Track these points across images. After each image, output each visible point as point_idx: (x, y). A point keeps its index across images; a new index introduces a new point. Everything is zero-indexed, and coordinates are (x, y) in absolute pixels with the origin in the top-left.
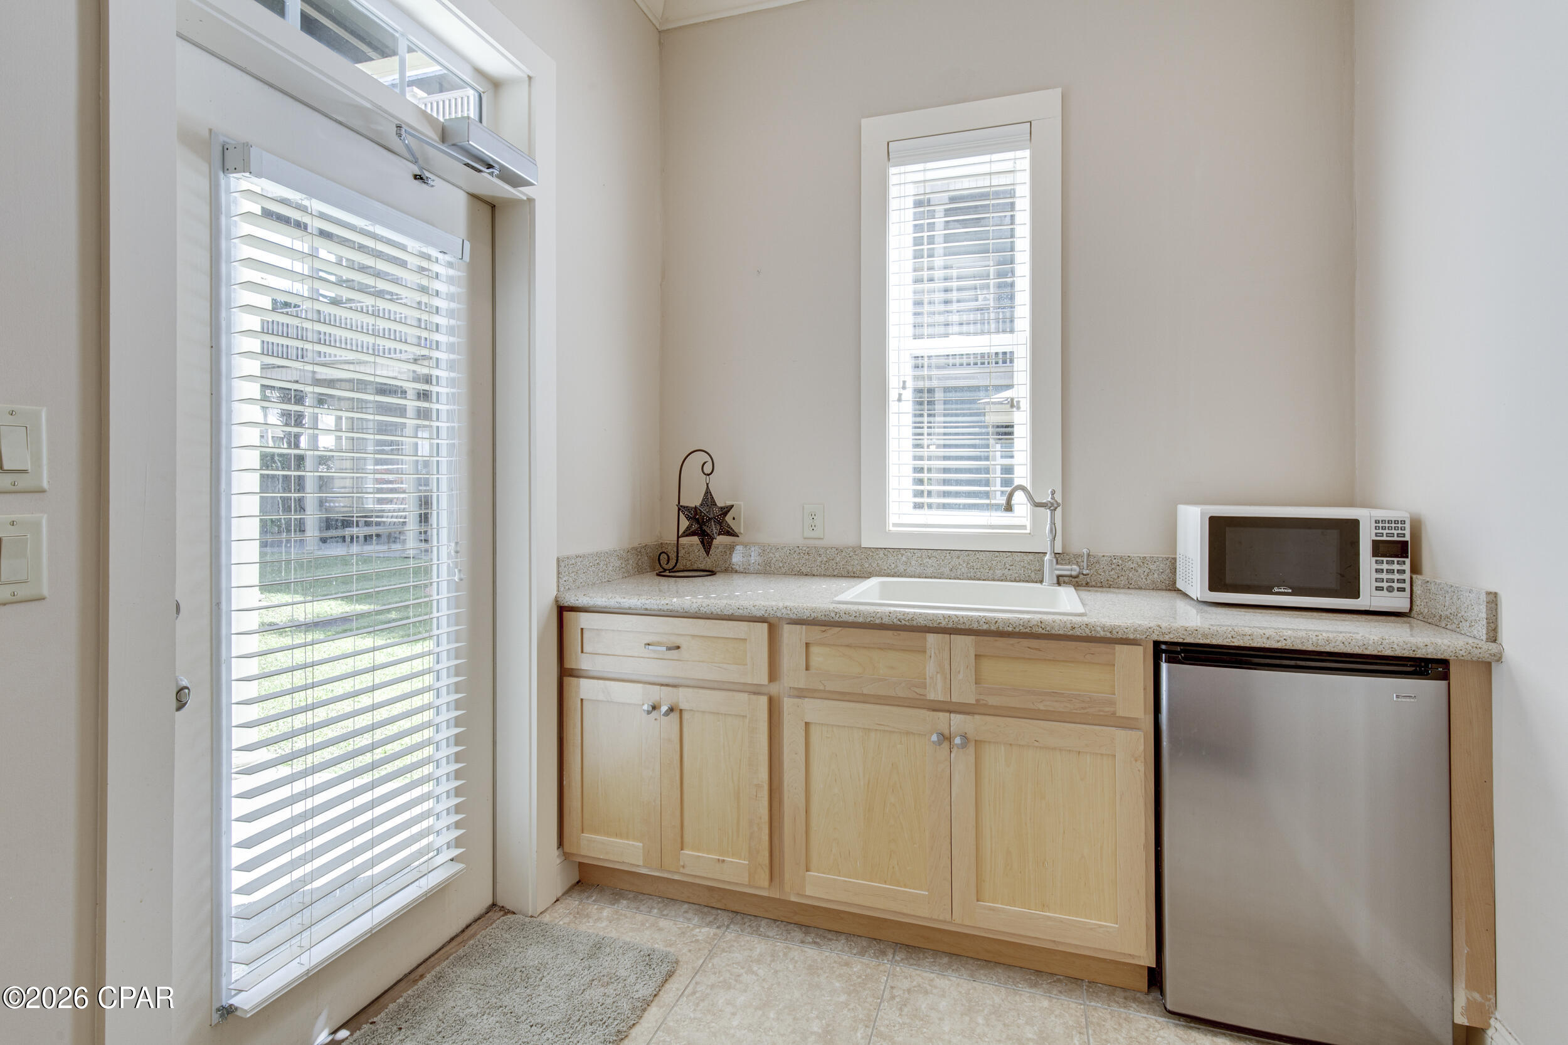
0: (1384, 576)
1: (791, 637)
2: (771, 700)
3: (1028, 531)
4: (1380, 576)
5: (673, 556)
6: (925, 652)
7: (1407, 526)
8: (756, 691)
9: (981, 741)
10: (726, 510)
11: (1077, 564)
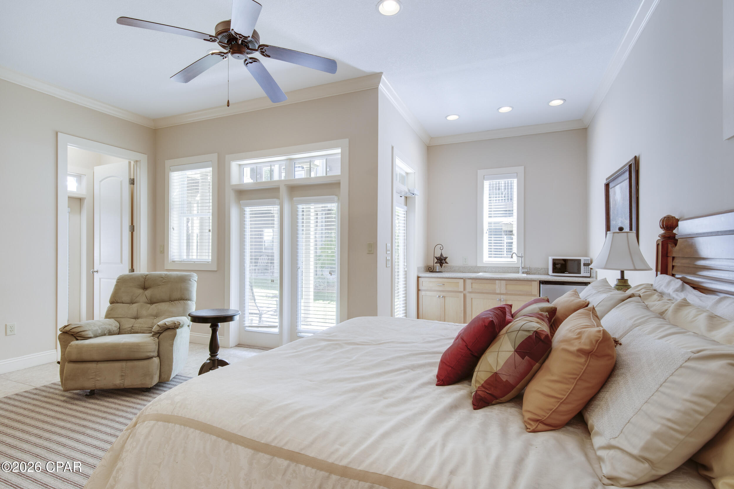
0: (586, 270)
1: (468, 282)
2: (464, 294)
3: (516, 262)
4: (585, 270)
5: (433, 268)
6: (496, 284)
7: (590, 260)
8: (461, 292)
9: (507, 300)
10: (446, 258)
11: (527, 269)
